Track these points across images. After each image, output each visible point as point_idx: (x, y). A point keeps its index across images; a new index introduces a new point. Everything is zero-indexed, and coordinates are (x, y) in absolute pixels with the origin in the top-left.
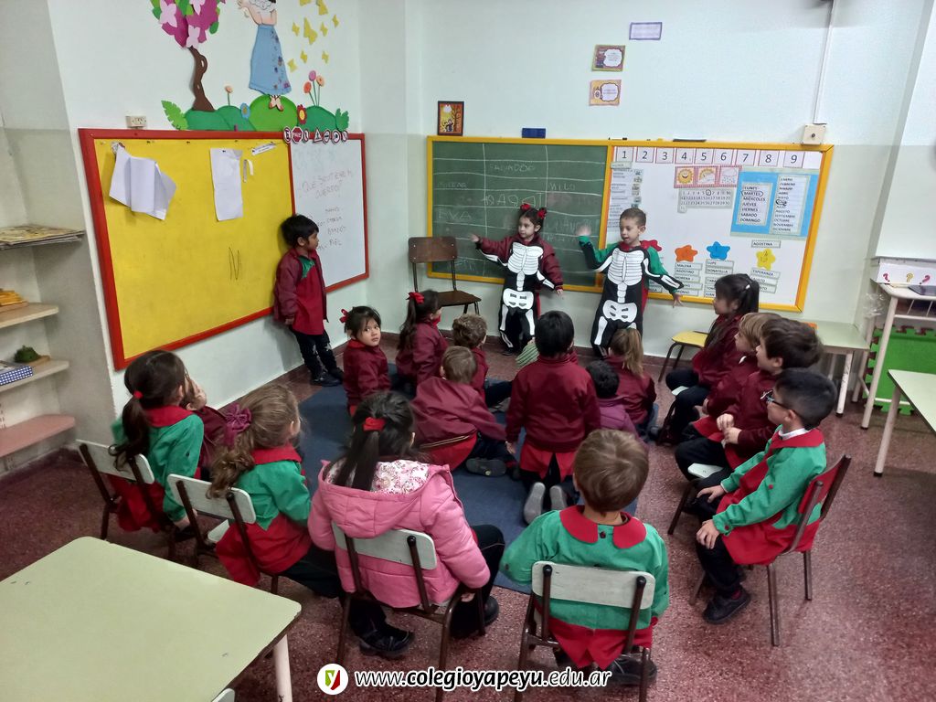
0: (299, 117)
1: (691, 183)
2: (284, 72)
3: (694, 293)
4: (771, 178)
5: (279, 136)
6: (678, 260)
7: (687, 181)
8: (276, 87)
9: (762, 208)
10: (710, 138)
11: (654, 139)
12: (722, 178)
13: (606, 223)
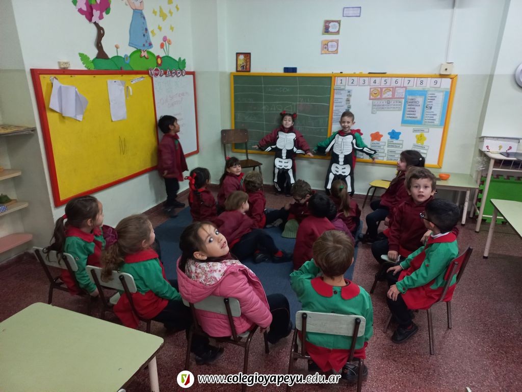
0: (157, 63)
1: (379, 97)
2: (148, 37)
3: (381, 158)
4: (423, 93)
5: (146, 73)
6: (372, 140)
7: (376, 95)
8: (144, 45)
9: (419, 110)
10: (389, 72)
11: (357, 72)
12: (396, 94)
13: (332, 120)
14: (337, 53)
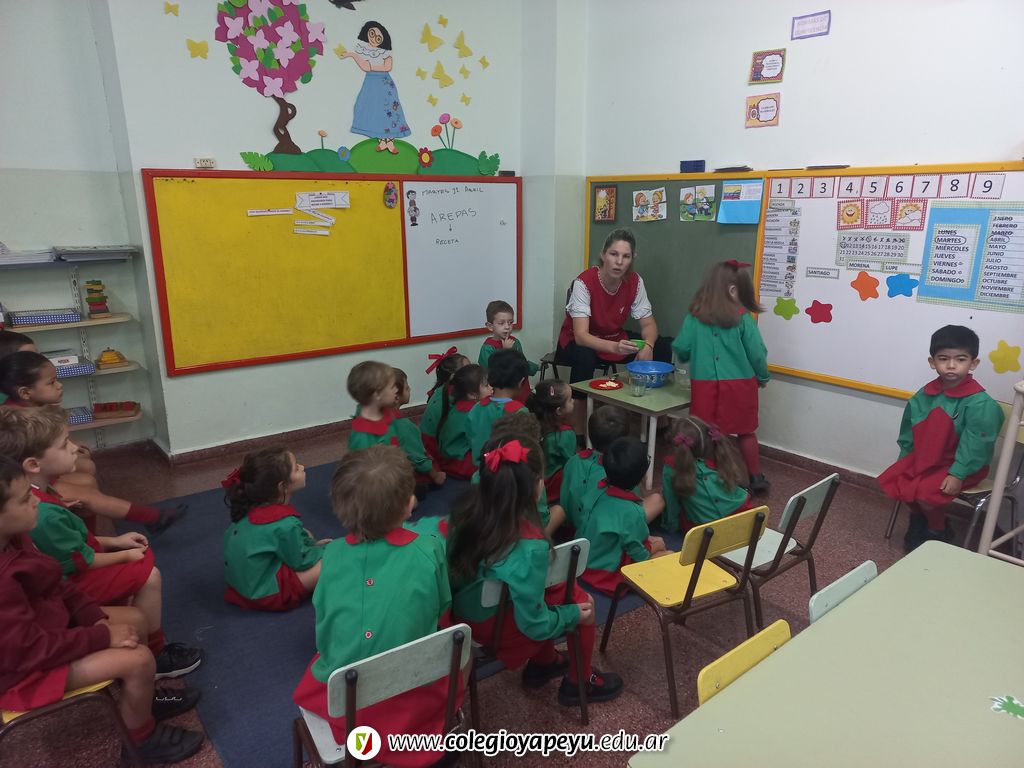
0: (421, 160)
2: (401, 116)
4: (978, 216)
5: (388, 178)
9: (964, 261)
14: (777, 124)
